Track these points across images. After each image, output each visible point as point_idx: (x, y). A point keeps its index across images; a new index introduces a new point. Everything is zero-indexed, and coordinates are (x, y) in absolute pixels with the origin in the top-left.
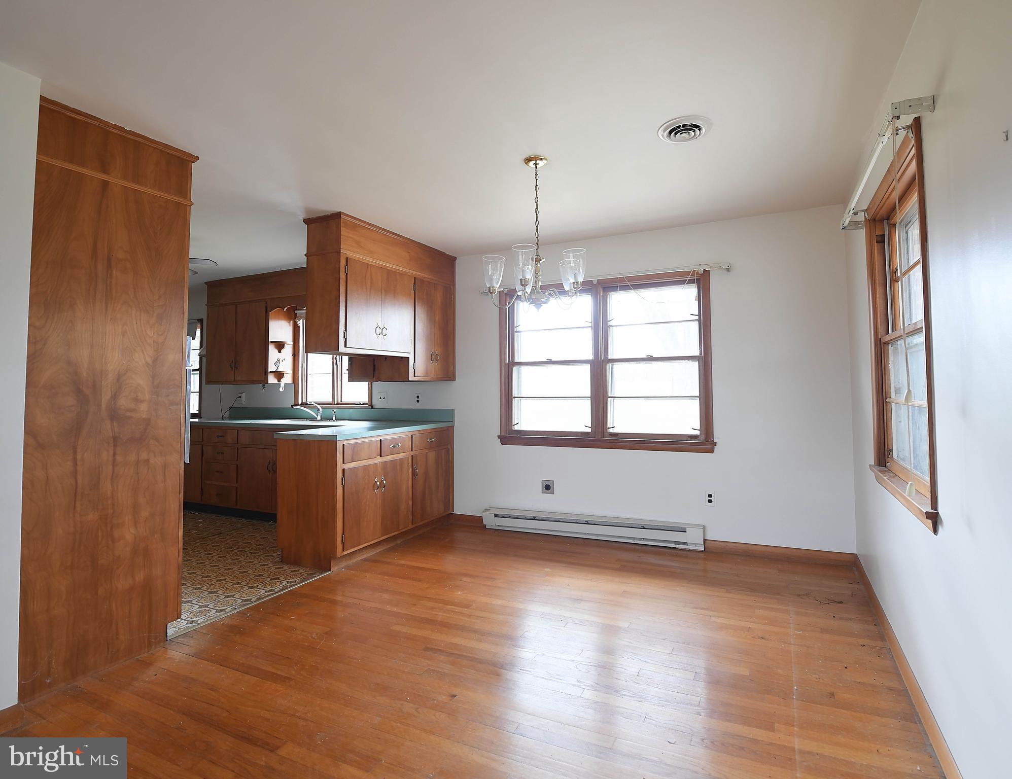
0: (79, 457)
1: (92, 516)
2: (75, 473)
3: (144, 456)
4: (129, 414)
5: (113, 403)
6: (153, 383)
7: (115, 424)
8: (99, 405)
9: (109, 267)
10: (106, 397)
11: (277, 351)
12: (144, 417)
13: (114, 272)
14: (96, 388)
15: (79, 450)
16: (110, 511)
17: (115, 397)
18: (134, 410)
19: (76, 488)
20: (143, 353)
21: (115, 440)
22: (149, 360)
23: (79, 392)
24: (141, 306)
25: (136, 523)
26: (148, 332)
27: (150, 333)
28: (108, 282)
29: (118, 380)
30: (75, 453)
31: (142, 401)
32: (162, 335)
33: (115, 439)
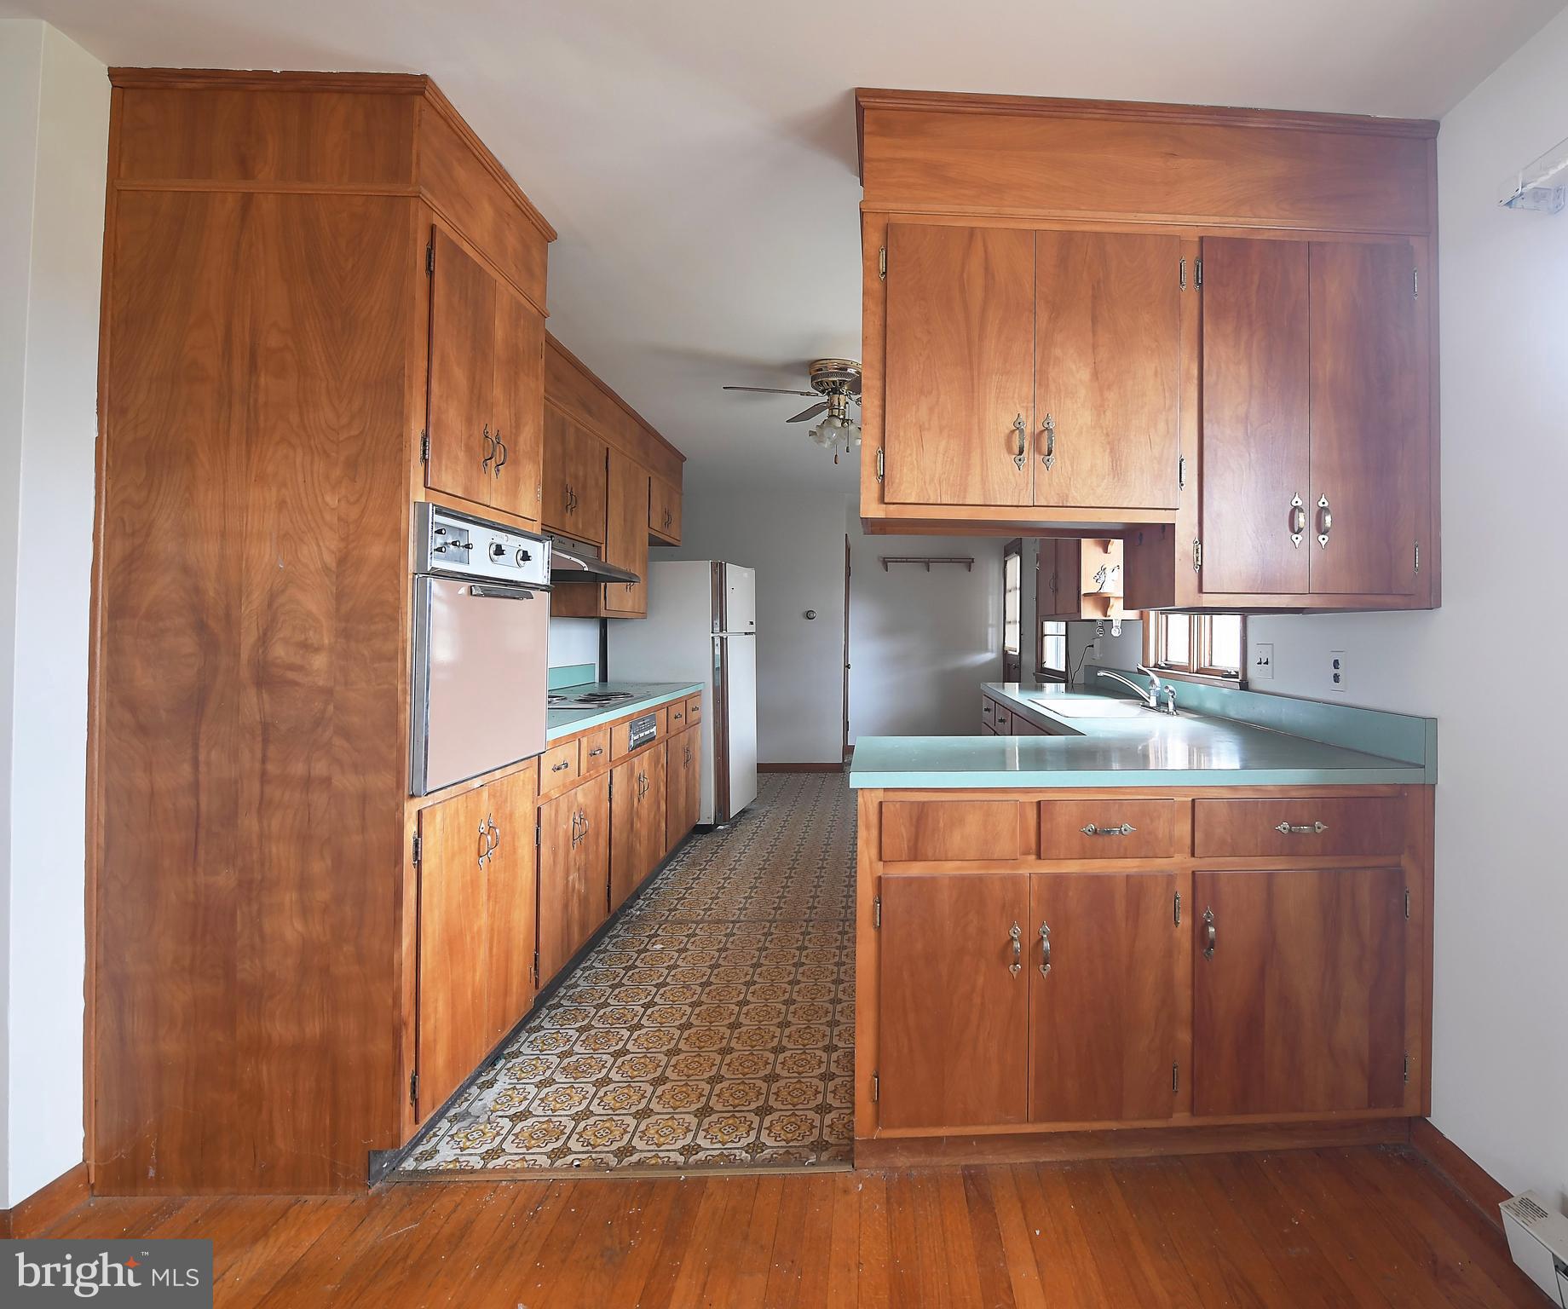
0: (202, 758)
1: (225, 879)
2: (195, 787)
3: (320, 768)
4: (290, 675)
5: (260, 651)
6: (338, 610)
7: (265, 696)
8: (237, 655)
9: (253, 368)
10: (248, 640)
11: (1100, 550)
12: (321, 683)
13: (262, 380)
14: (230, 620)
15: (202, 744)
16: (258, 876)
17: (264, 639)
18: (300, 668)
19: (198, 817)
20: (319, 546)
21: (266, 730)
22: (330, 560)
23: (201, 627)
24: (312, 442)
25: (305, 911)
26: (328, 498)
27: (332, 500)
28: (252, 401)
29: (270, 605)
30: (196, 746)
31: (317, 650)
32: (354, 503)
33: (266, 727)
